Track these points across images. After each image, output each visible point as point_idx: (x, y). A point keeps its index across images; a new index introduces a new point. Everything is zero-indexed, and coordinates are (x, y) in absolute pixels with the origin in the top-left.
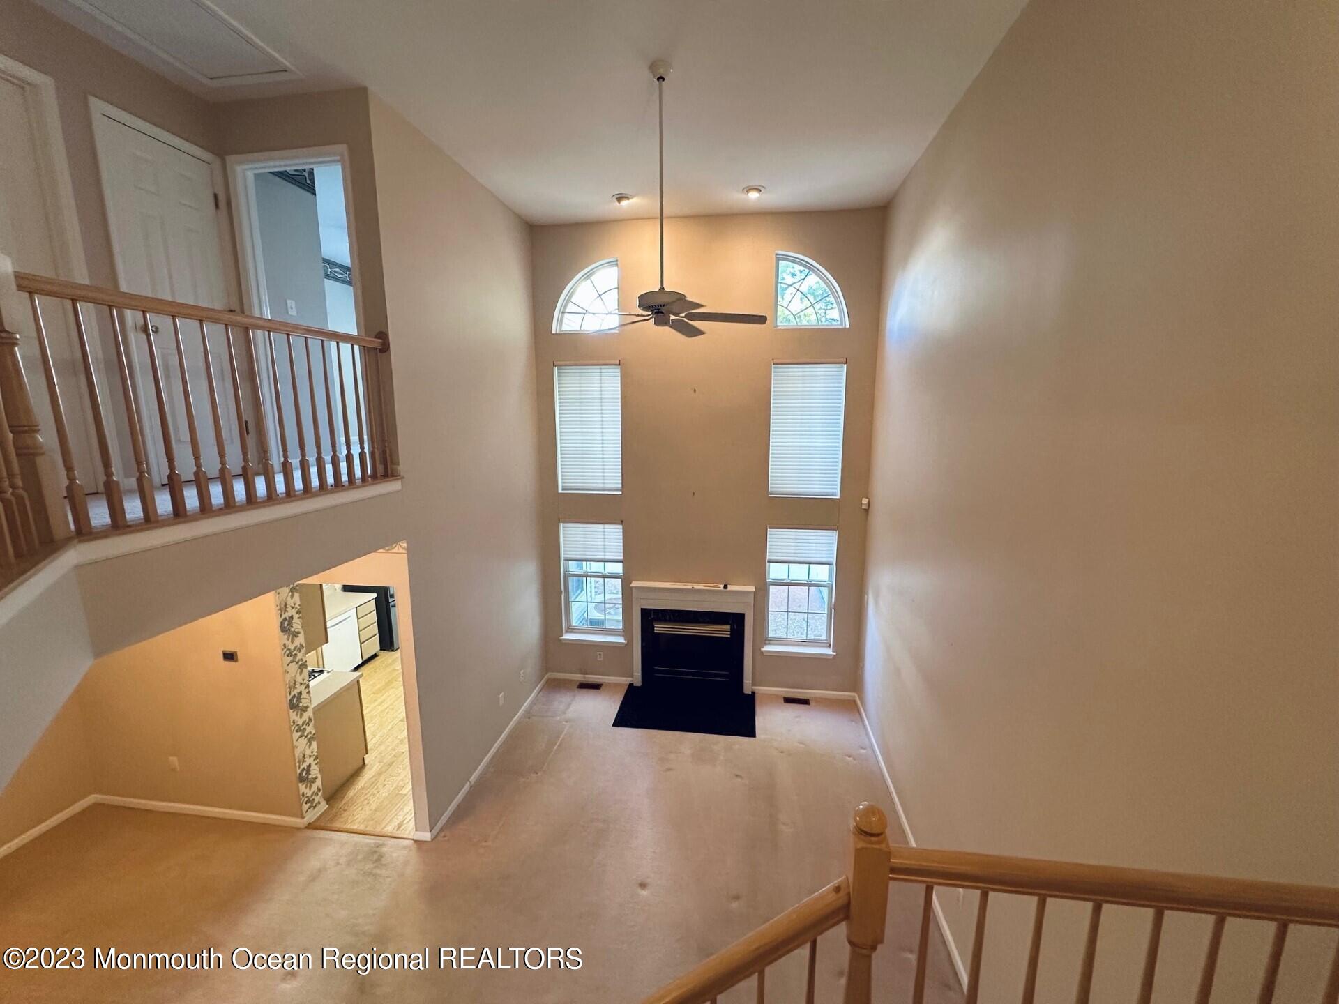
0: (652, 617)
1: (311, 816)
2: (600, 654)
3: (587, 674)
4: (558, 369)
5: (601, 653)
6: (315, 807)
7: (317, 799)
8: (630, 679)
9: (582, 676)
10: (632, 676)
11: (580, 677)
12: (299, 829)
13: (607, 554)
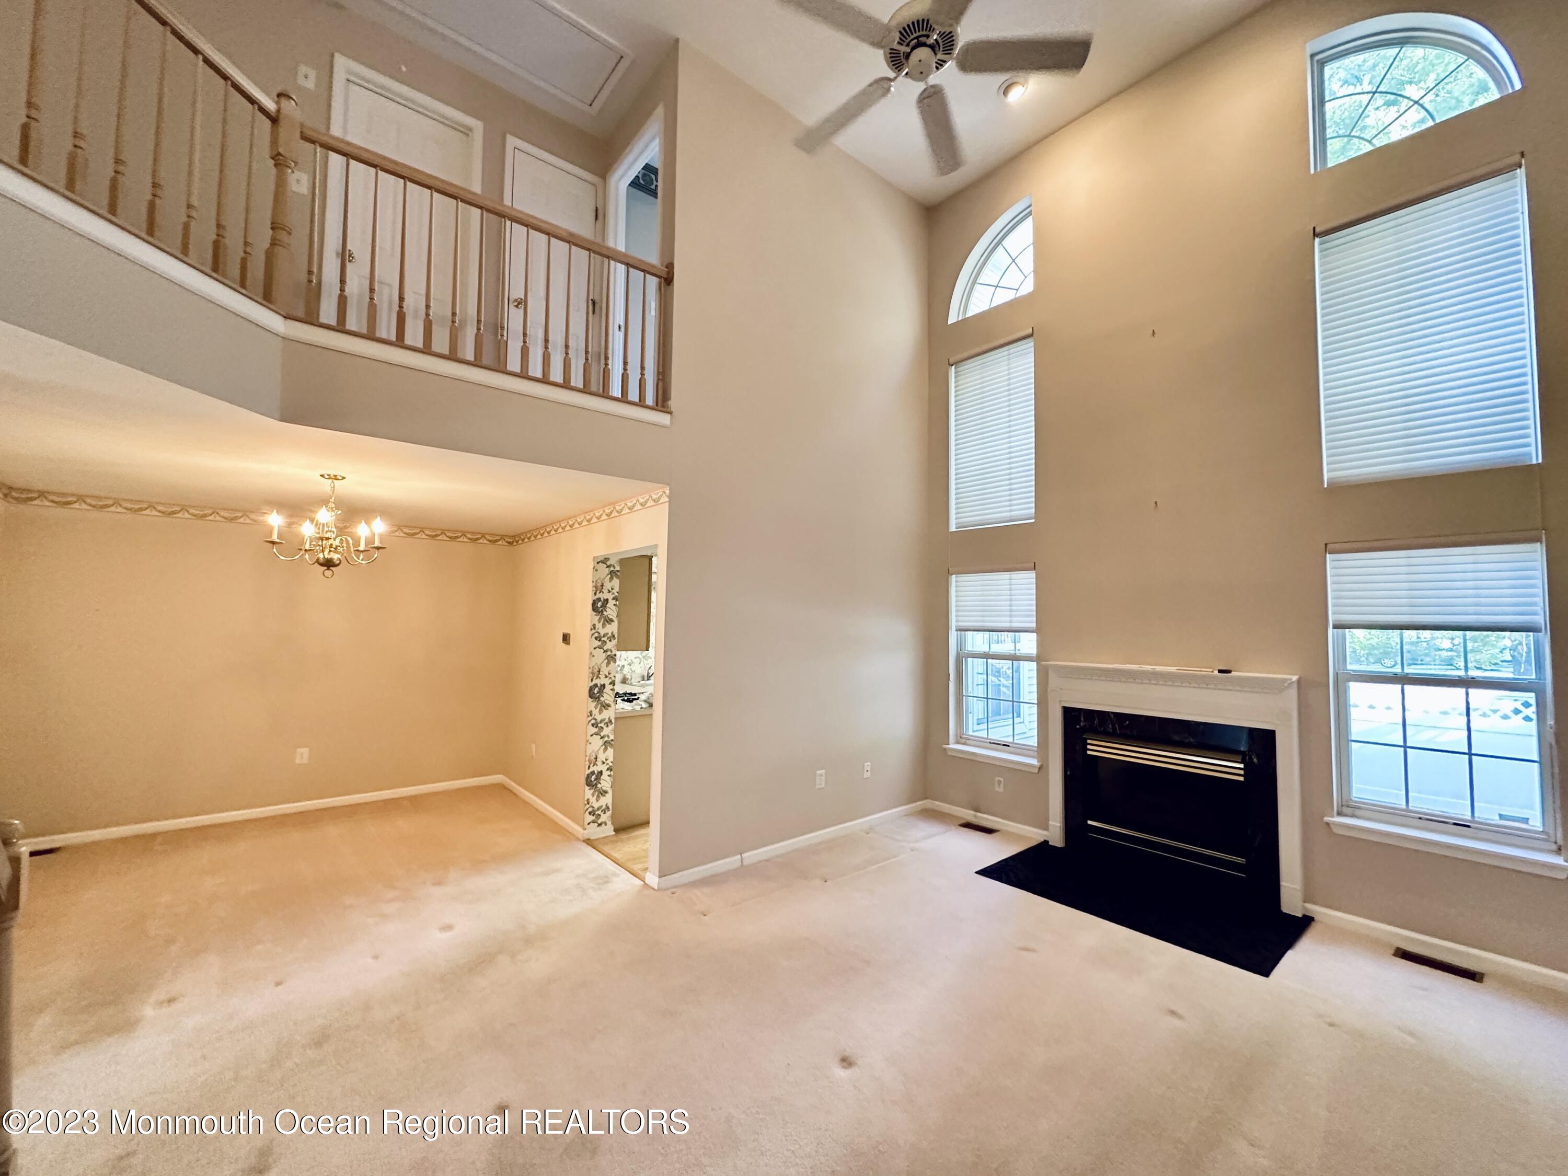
0: (1082, 724)
1: (594, 832)
2: (999, 782)
3: (980, 812)
4: (955, 368)
5: (1001, 779)
6: (599, 825)
7: (604, 818)
8: (1045, 832)
9: (972, 812)
10: (1046, 828)
11: (969, 815)
12: (578, 839)
13: (1014, 619)
